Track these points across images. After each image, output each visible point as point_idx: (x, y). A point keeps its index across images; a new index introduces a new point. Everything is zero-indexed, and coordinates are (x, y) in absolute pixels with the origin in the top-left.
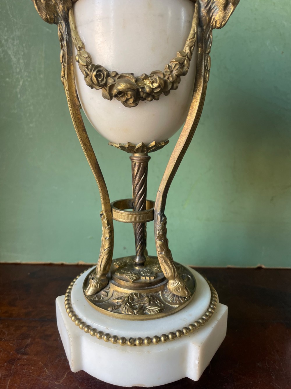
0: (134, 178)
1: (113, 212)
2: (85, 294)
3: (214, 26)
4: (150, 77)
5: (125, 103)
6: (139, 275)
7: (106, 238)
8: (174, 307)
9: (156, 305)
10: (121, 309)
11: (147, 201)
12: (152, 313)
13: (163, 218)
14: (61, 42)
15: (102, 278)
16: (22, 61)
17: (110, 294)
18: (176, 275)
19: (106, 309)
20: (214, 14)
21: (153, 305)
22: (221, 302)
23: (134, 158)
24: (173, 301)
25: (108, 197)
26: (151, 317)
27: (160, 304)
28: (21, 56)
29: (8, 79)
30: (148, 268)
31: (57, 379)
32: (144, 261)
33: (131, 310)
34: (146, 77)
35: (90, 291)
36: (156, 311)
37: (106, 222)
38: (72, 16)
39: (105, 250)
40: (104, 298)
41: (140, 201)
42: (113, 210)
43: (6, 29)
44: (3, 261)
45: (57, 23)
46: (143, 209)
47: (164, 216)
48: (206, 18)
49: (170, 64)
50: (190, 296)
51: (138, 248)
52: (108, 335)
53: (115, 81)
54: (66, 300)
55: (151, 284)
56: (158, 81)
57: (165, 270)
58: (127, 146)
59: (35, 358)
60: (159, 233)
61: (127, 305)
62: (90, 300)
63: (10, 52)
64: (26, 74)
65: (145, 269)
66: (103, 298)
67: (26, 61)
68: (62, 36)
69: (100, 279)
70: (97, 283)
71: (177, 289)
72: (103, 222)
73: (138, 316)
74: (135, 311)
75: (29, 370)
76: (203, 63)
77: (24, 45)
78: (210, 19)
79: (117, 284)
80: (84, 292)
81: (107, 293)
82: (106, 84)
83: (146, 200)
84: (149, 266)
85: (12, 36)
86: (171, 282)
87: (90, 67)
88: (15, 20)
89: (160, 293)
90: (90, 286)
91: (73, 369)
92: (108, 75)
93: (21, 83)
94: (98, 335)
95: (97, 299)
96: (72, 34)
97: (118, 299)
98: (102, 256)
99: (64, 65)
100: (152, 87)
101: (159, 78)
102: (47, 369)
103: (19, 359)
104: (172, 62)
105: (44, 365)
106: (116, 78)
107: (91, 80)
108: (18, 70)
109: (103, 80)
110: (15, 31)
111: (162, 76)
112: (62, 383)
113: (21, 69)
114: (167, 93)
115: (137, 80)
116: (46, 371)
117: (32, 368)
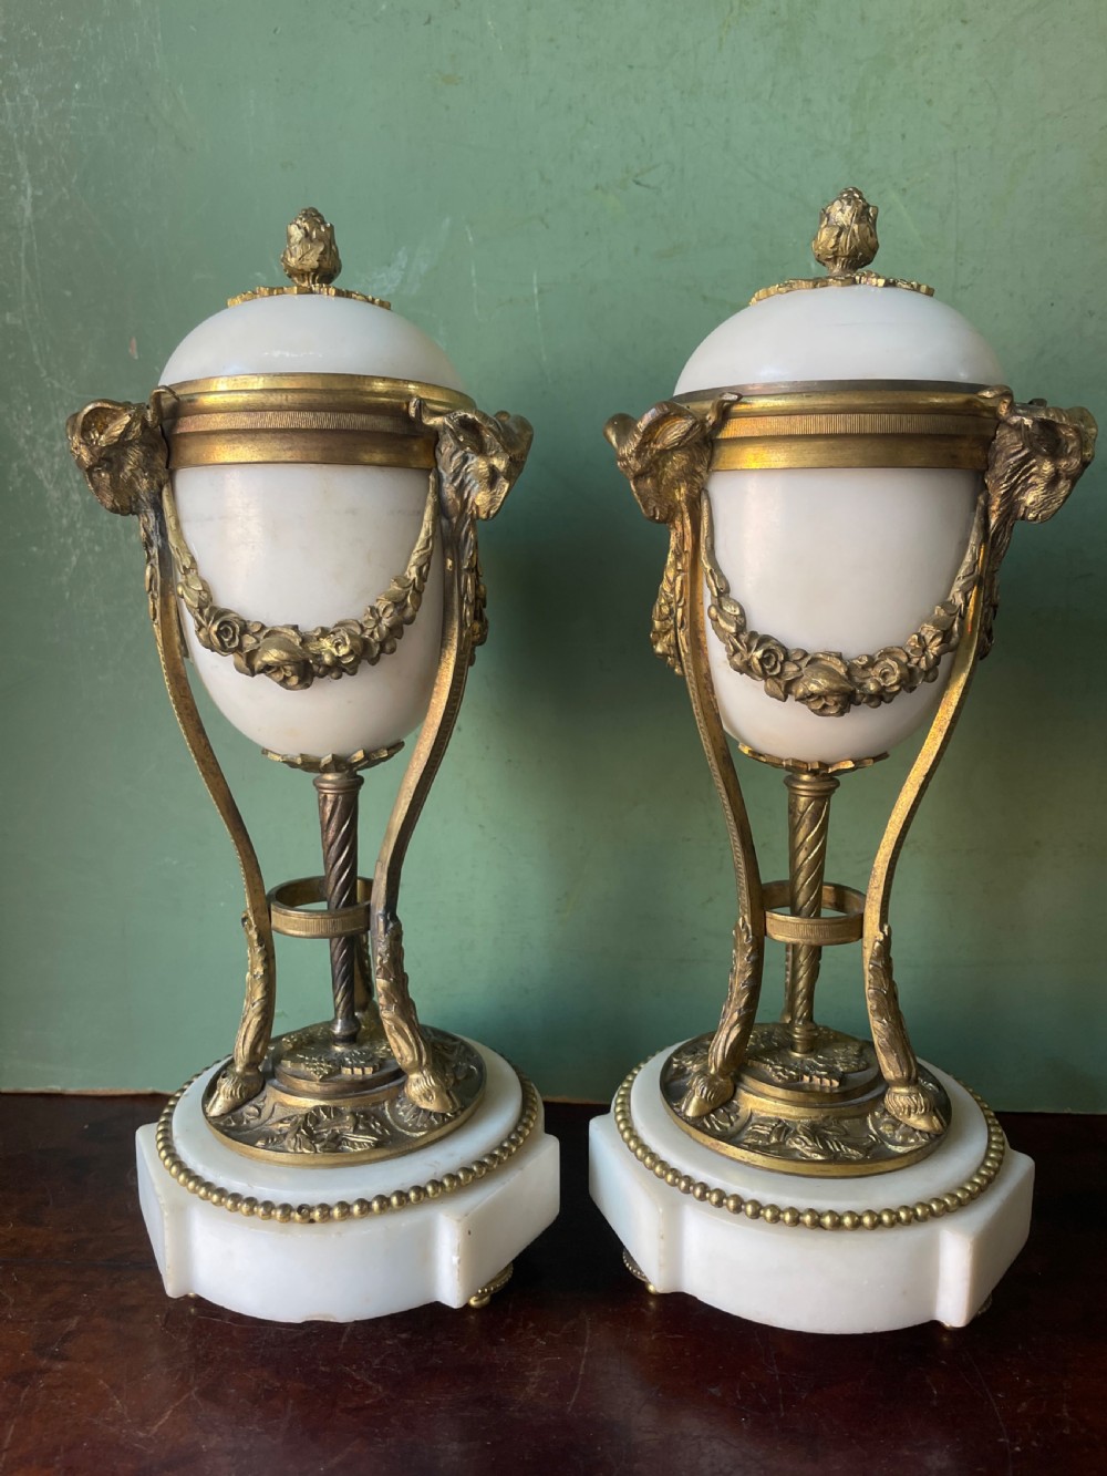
0: (325, 829)
1: (273, 913)
2: (205, 1113)
3: (475, 516)
4: (333, 633)
5: (284, 682)
6: (339, 1063)
7: (255, 976)
8: (412, 1138)
9: (372, 1133)
10: (285, 1143)
11: (358, 881)
12: (359, 1149)
13: (391, 925)
14: (147, 549)
15: (248, 1073)
16: (76, 497)
17: (266, 1113)
18: (424, 1060)
19: (253, 1144)
20: (473, 494)
21: (363, 1133)
22: (549, 1130)
23: (326, 785)
24: (414, 1125)
25: (260, 876)
26: (353, 1159)
27: (382, 1130)
28: (75, 485)
30: (366, 1047)
31: (145, 1422)
32: (355, 1030)
33: (309, 1144)
34: (325, 633)
35: (218, 1106)
36: (369, 1144)
37: (255, 937)
38: (169, 500)
39: (253, 1005)
40: (252, 1122)
41: (339, 884)
42: (273, 907)
43: (29, 408)
44: (5, 1089)
45: (136, 513)
46: (347, 904)
47: (394, 918)
48: (454, 502)
49: (376, 605)
50: (459, 1113)
51: (338, 999)
52: (251, 1201)
53: (258, 642)
54: (159, 1132)
55: (363, 1085)
56: (348, 643)
57: (400, 1050)
58: (299, 761)
59: (86, 1370)
60: (381, 961)
61: (302, 1133)
62: (217, 1127)
65: (356, 1051)
66: (248, 1122)
68: (148, 537)
69: (243, 1078)
70: (236, 1085)
71: (426, 1095)
72: (250, 937)
73: (323, 1156)
74: (317, 1146)
75: (70, 1401)
76: (456, 590)
78: (465, 503)
79: (284, 1087)
80: (204, 1109)
81: (260, 1110)
82: (240, 648)
83: (356, 878)
84: (369, 1043)
86: (414, 1076)
87: (206, 611)
89: (386, 1104)
90: (219, 1095)
91: (172, 1289)
92: (245, 630)
93: (74, 559)
94: (230, 1203)
95: (233, 1124)
96: (171, 539)
97: (281, 1121)
98: (247, 1021)
99: (153, 597)
100: (336, 654)
101: (350, 636)
102: (118, 1398)
103: (42, 1372)
104: (377, 600)
105: (112, 1387)
106: (261, 636)
107: (209, 636)
108: (65, 521)
109: (233, 639)
110: (57, 416)
111: (358, 631)
112: (155, 1435)
113: (75, 519)
114: (374, 661)
115: (304, 641)
116: (114, 1402)
117: (78, 1394)
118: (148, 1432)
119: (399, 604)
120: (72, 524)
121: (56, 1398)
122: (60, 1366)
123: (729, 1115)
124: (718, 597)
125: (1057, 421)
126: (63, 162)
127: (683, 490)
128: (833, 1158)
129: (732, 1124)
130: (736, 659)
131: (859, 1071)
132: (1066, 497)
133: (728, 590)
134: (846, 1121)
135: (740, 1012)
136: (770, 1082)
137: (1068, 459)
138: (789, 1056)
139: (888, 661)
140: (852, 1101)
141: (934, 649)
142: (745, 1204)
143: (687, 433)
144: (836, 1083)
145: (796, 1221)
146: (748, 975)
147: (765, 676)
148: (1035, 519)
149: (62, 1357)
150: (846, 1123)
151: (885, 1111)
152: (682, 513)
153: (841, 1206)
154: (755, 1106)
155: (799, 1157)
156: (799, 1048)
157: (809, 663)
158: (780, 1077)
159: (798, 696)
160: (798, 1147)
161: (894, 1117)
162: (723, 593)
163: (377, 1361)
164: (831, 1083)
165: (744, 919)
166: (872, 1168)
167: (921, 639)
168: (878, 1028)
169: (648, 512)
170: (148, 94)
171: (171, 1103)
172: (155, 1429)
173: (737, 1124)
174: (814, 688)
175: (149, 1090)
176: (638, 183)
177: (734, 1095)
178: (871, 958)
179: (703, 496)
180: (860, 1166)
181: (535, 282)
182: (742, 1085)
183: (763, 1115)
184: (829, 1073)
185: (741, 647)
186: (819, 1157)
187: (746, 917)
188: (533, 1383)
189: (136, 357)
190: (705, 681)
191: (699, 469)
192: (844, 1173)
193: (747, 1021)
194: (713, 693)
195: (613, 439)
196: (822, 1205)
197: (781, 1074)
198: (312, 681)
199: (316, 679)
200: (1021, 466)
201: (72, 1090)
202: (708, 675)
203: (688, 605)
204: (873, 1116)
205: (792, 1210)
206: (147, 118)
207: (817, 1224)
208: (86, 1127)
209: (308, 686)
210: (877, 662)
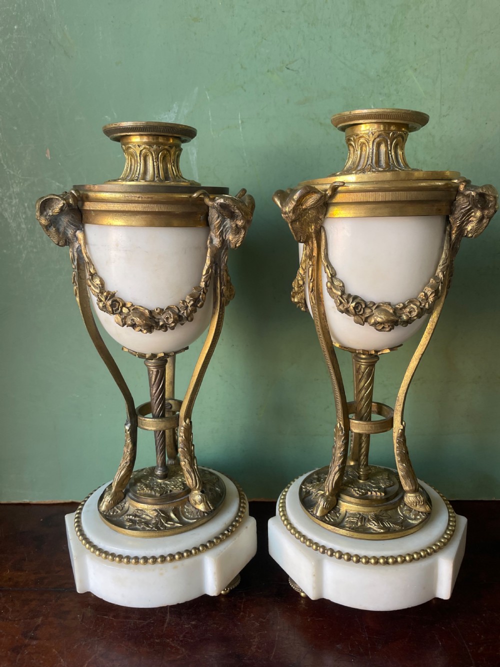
0: (151, 386)
2: (99, 509)
16: (23, 226)
28: (23, 220)
29: (5, 251)
34: (161, 311)
35: (104, 506)
56: (172, 317)
59: (47, 644)
63: (6, 215)
64: (30, 243)
75: (39, 661)
77: (26, 204)
85: (8, 194)
88: (12, 173)
93: (24, 255)
94: (110, 557)
101: (172, 313)
102: (62, 658)
103: (26, 646)
105: (59, 652)
108: (19, 238)
110: (13, 187)
111: (177, 311)
113: (24, 236)
114: (183, 324)
116: (60, 660)
117: (44, 657)
120: (22, 239)
121: (33, 659)
122: (35, 642)
123: (336, 513)
124: (331, 278)
125: (487, 193)
126: (10, 64)
127: (313, 227)
128: (388, 531)
129: (338, 517)
130: (341, 307)
131: (391, 486)
132: (486, 227)
133: (336, 274)
134: (389, 511)
135: (339, 466)
136: (352, 496)
137: (489, 210)
138: (359, 482)
139: (412, 305)
140: (391, 502)
141: (431, 299)
142: (352, 557)
143: (318, 201)
144: (383, 494)
145: (377, 562)
146: (342, 449)
147: (356, 314)
148: (472, 236)
149: (32, 638)
150: (390, 512)
151: (405, 504)
152: (312, 238)
153: (395, 553)
154: (347, 508)
155: (373, 531)
156: (363, 478)
157: (376, 308)
158: (357, 493)
159: (371, 323)
160: (372, 527)
161: (409, 507)
162: (333, 275)
163: (181, 636)
164: (381, 494)
165: (340, 424)
166: (405, 533)
167: (426, 295)
168: (400, 469)
169: (297, 238)
170: (50, 30)
171: (80, 507)
173: (341, 517)
174: (379, 320)
175: (70, 501)
176: (288, 69)
177: (337, 503)
178: (398, 437)
179: (322, 230)
180: (401, 533)
181: (239, 117)
182: (340, 499)
183: (352, 512)
184: (379, 489)
185: (343, 301)
186: (382, 531)
187: (341, 423)
188: (254, 645)
189: (50, 158)
190: (323, 316)
191: (321, 217)
192: (393, 537)
193: (342, 470)
194: (327, 321)
195: (279, 203)
196: (386, 553)
197: (358, 492)
200: (467, 213)
201: (34, 502)
202: (324, 314)
203: (315, 282)
204: (400, 507)
205: (374, 557)
206: (50, 42)
207: (386, 563)
208: (42, 520)
210: (407, 306)
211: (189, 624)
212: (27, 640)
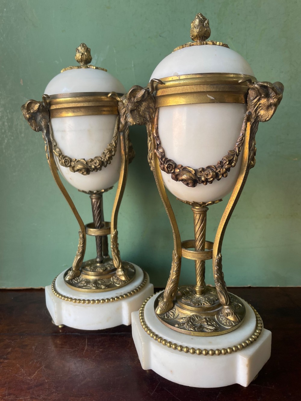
4: (94, 160)
16: (6, 124)
18: (121, 266)
23: (93, 197)
25: (82, 222)
28: (6, 120)
31: (30, 375)
32: (103, 260)
34: (92, 160)
42: (87, 228)
49: (104, 152)
52: (79, 300)
53: (75, 164)
56: (98, 162)
57: (115, 263)
59: (13, 362)
64: (9, 133)
67: (9, 124)
69: (75, 271)
75: (9, 370)
77: (8, 111)
80: (64, 279)
82: (70, 166)
86: (118, 270)
87: (61, 156)
92: (71, 161)
93: (6, 141)
96: (51, 138)
100: (95, 165)
101: (98, 160)
102: (23, 369)
104: (105, 150)
105: (20, 366)
106: (76, 162)
107: (62, 163)
108: (3, 131)
109: (68, 164)
111: (100, 159)
112: (33, 378)
114: (105, 166)
115: (87, 163)
116: (21, 370)
117: (11, 368)
118: (31, 377)
119: (110, 151)
120: (5, 131)
121: (5, 369)
122: (6, 361)
130: (161, 166)
139: (209, 170)
142: (190, 349)
147: (169, 172)
149: (6, 359)
153: (220, 347)
157: (183, 169)
159: (179, 180)
162: (159, 145)
163: (94, 357)
167: (221, 163)
170: (24, 12)
172: (33, 377)
176: (160, 36)
181: (133, 63)
185: (162, 163)
188: (136, 361)
189: (22, 84)
196: (214, 347)
198: (90, 172)
199: (91, 172)
201: (9, 288)
205: (205, 350)
206: (24, 19)
207: (214, 354)
209: (89, 174)
210: (205, 170)
211: (98, 350)
212: (2, 360)
